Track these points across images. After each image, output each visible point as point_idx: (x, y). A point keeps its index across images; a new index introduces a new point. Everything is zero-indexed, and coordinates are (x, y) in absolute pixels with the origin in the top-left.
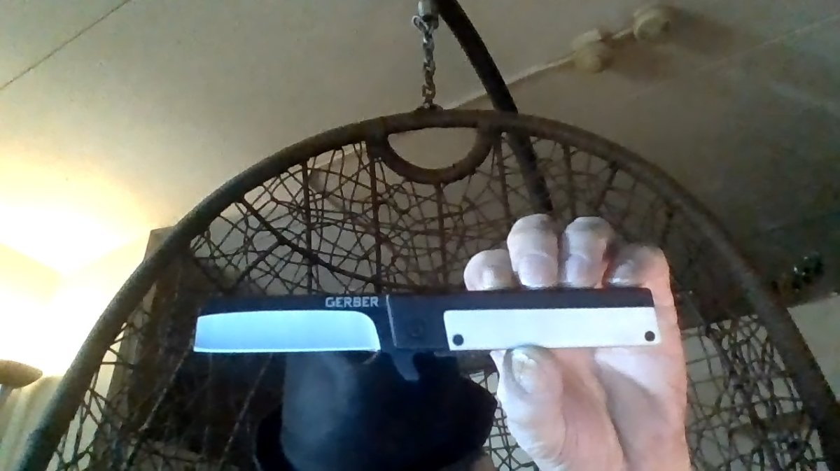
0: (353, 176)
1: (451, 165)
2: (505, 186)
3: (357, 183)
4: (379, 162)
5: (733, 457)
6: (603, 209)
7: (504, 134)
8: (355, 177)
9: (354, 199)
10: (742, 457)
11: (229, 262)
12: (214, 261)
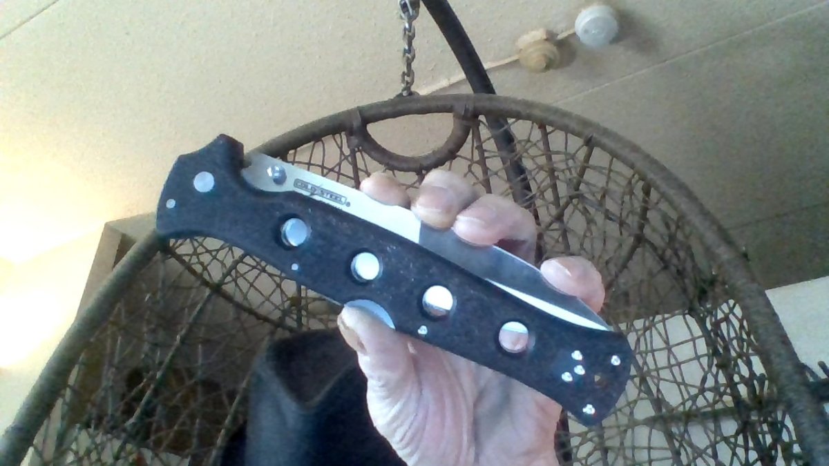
0: (335, 167)
1: (431, 152)
2: (486, 170)
3: (339, 173)
4: (359, 151)
5: (718, 439)
6: (582, 187)
7: (482, 118)
8: (337, 167)
10: (726, 440)
11: (215, 258)
12: (198, 258)
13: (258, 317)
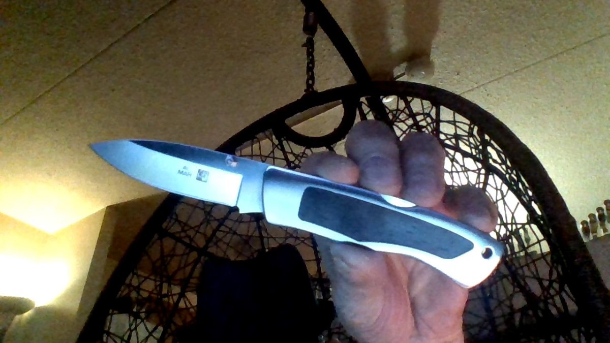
0: (270, 154)
1: (333, 131)
3: (274, 158)
4: (284, 140)
7: (363, 99)
8: (272, 154)
12: (185, 233)
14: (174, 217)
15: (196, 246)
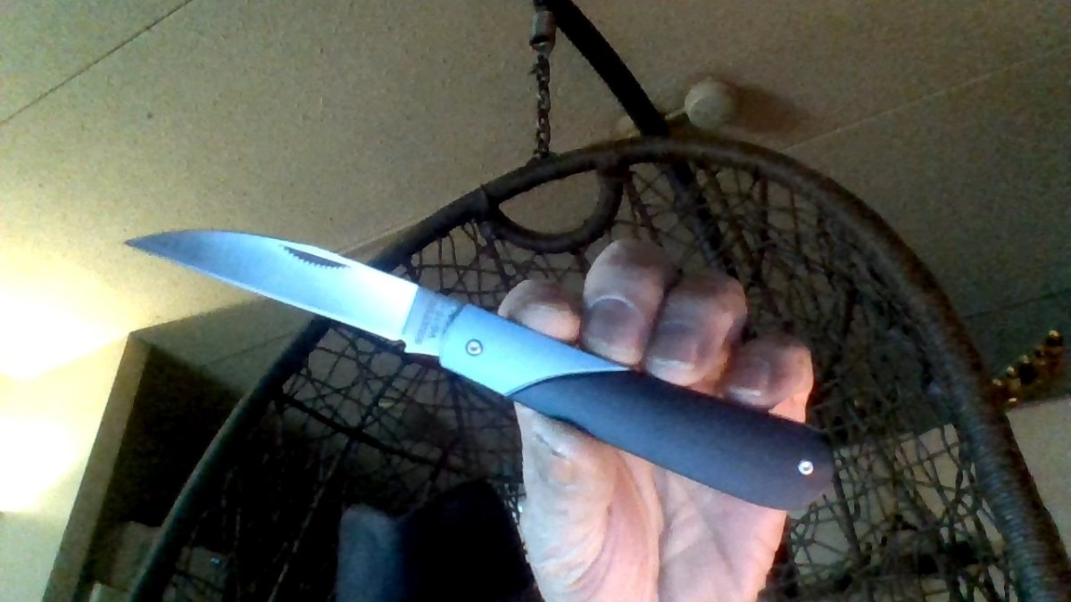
0: (472, 264)
1: (582, 223)
3: (479, 271)
6: (772, 234)
8: (476, 263)
9: (483, 289)
11: (346, 397)
12: (324, 400)
13: (413, 459)
14: (304, 371)
15: (343, 425)
